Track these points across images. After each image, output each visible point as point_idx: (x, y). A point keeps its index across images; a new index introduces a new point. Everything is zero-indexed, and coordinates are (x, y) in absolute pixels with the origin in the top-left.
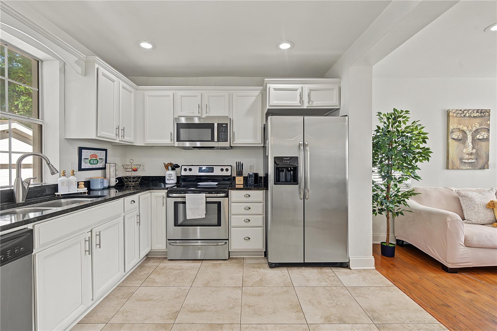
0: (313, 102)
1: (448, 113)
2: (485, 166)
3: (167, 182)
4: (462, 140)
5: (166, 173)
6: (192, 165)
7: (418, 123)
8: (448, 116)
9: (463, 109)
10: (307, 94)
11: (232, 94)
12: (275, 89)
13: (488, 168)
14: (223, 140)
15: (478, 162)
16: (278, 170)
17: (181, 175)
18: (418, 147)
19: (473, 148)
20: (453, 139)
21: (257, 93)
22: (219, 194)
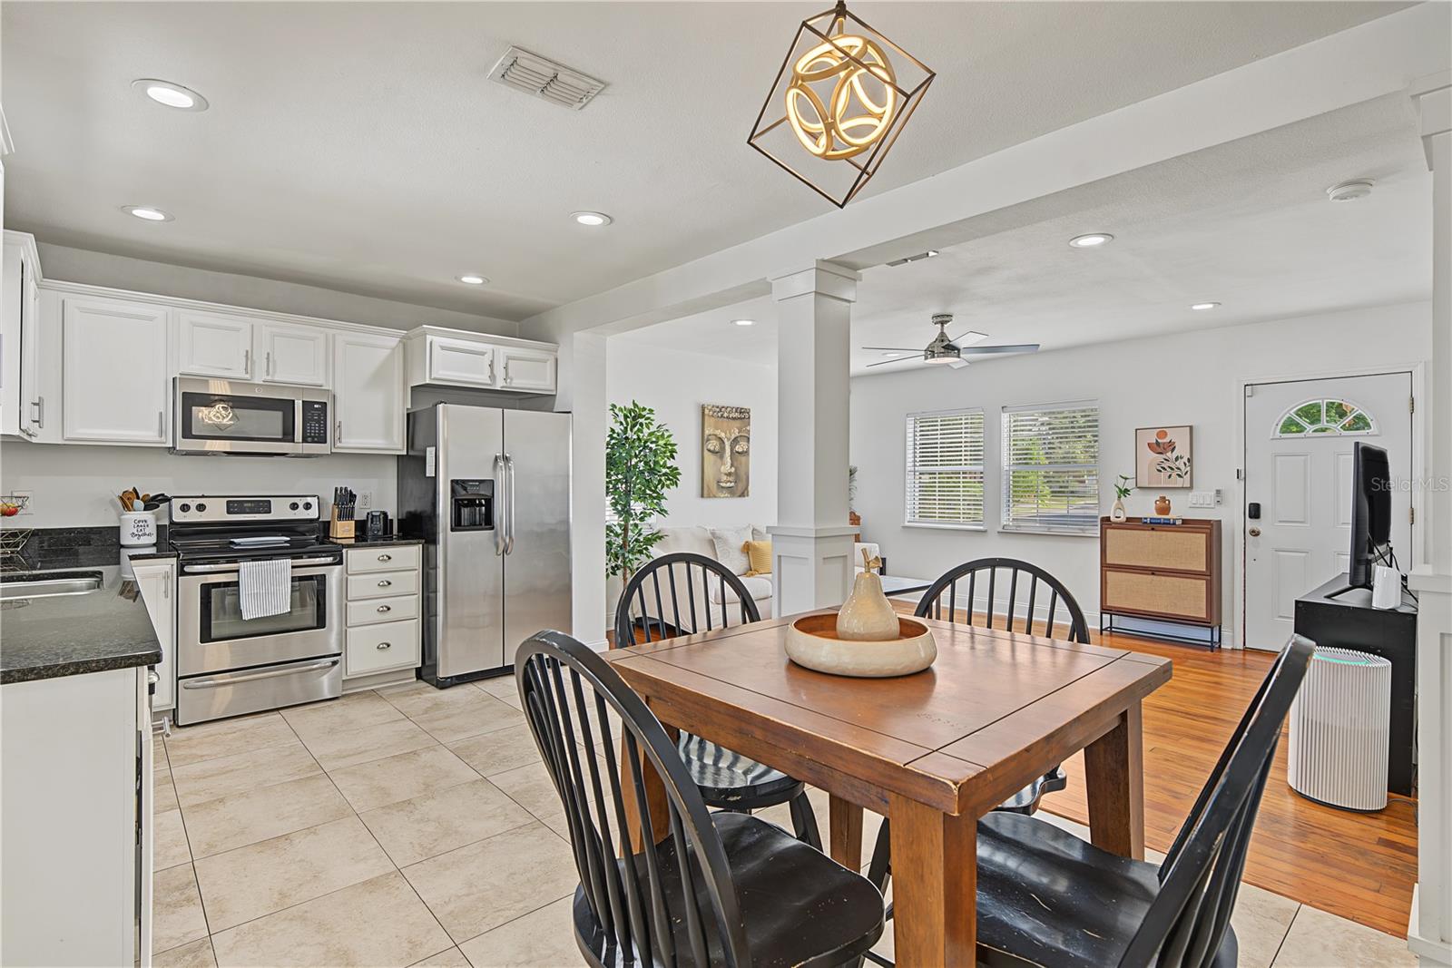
0: (511, 380)
1: (703, 408)
2: (744, 494)
4: (719, 453)
5: (123, 517)
6: (203, 497)
7: (665, 428)
8: (703, 413)
9: (720, 405)
10: (503, 365)
11: (334, 335)
12: (443, 348)
13: (748, 495)
14: (316, 439)
15: (737, 486)
16: (458, 505)
17: (172, 523)
18: (664, 466)
19: (732, 465)
20: (709, 450)
21: (394, 342)
22: (317, 559)
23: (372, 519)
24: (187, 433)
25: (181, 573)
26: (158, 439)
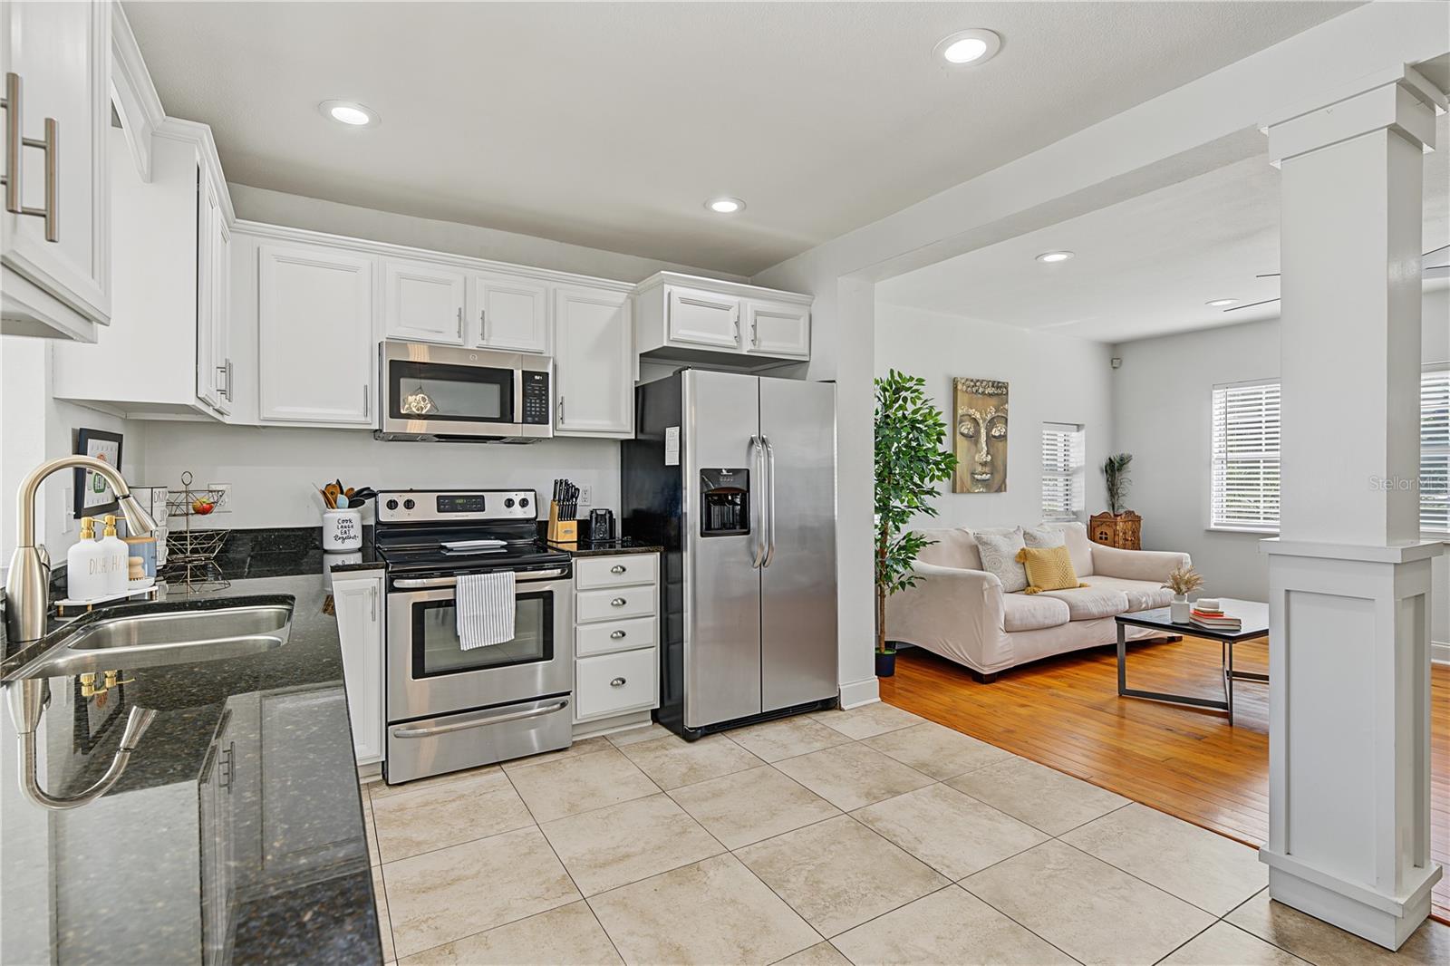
1: (955, 382)
2: (1001, 488)
3: (329, 544)
4: (973, 438)
5: (325, 515)
6: (411, 491)
7: (930, 403)
8: (955, 389)
9: (975, 378)
10: (750, 322)
11: (555, 290)
12: (684, 301)
13: (1005, 490)
14: (537, 419)
15: (993, 478)
16: (709, 501)
17: (378, 523)
19: (988, 453)
20: (962, 434)
21: (621, 298)
22: (543, 572)
23: (596, 518)
24: (395, 413)
25: (391, 589)
26: (363, 419)
